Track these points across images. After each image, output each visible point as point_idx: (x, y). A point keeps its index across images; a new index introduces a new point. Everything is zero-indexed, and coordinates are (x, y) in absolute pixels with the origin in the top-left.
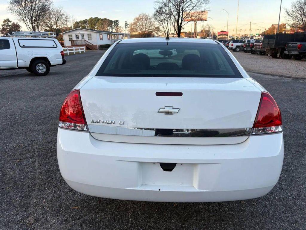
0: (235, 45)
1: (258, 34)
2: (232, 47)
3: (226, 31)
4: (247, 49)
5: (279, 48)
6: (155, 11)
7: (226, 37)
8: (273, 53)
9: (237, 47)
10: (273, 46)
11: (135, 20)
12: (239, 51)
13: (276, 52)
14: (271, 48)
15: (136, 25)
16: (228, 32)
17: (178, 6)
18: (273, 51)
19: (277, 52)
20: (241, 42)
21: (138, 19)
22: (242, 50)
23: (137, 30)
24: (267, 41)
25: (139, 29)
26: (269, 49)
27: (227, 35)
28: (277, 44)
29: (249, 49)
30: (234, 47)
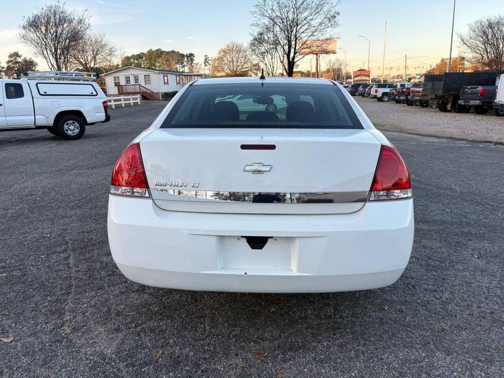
0: (381, 91)
1: (419, 75)
2: (376, 94)
3: (367, 69)
4: (399, 97)
5: (450, 95)
6: (252, 38)
7: (367, 78)
8: (440, 103)
9: (384, 94)
10: (440, 93)
11: (220, 53)
12: (388, 101)
13: (445, 101)
14: (436, 96)
15: (222, 60)
16: (369, 71)
17: (288, 31)
18: (440, 101)
19: (447, 101)
20: (391, 86)
21: (224, 52)
22: (392, 100)
23: (223, 69)
24: (430, 85)
25: (227, 67)
26: (434, 97)
27: (368, 76)
28: (446, 90)
29: (403, 98)
30: (379, 95)
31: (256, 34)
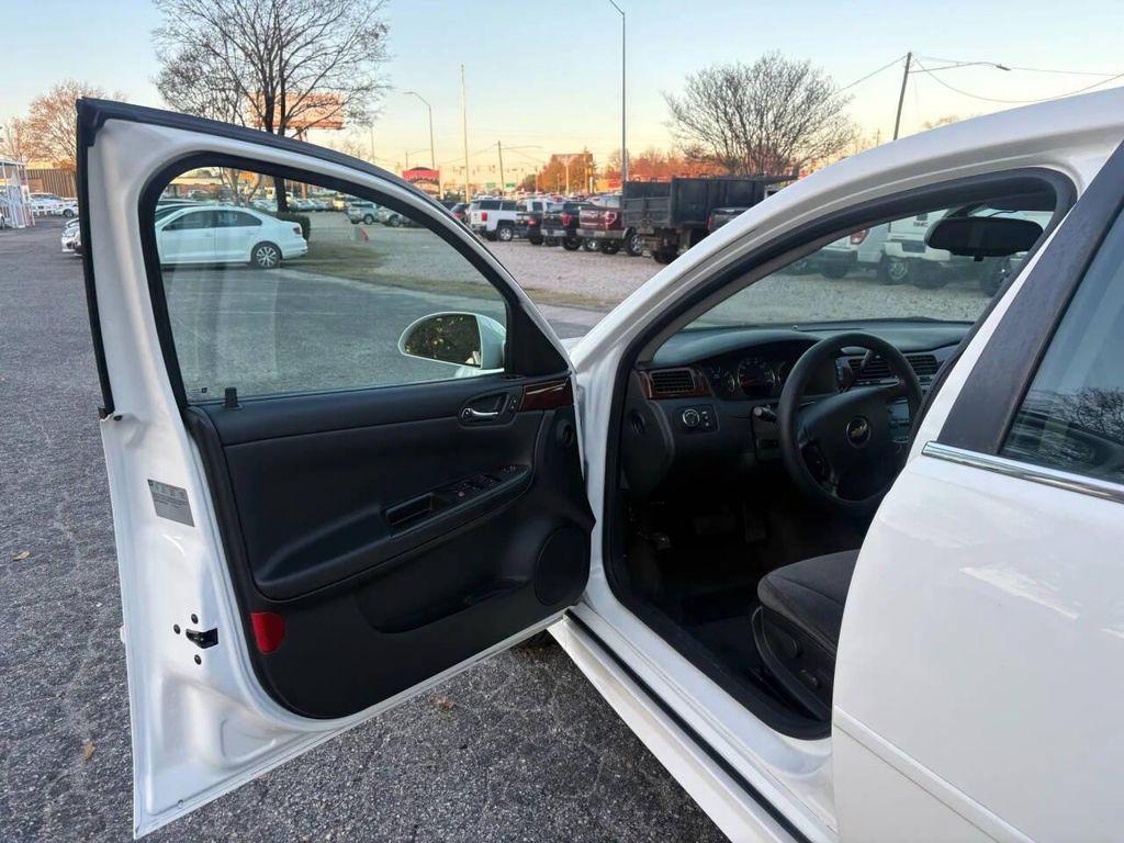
0: (495, 216)
1: (513, 185)
2: (484, 223)
3: (430, 167)
4: (551, 232)
5: (686, 228)
7: (434, 188)
8: (666, 244)
9: (502, 224)
10: (667, 222)
11: (36, 106)
12: (510, 240)
13: (674, 242)
14: (657, 229)
15: (46, 128)
16: (437, 173)
18: (665, 241)
19: (678, 241)
20: (509, 206)
21: (50, 106)
22: (526, 237)
23: (50, 151)
24: (637, 205)
25: (60, 147)
26: (652, 232)
27: (437, 183)
28: (678, 215)
29: (559, 233)
30: (492, 226)
31: (174, 56)
